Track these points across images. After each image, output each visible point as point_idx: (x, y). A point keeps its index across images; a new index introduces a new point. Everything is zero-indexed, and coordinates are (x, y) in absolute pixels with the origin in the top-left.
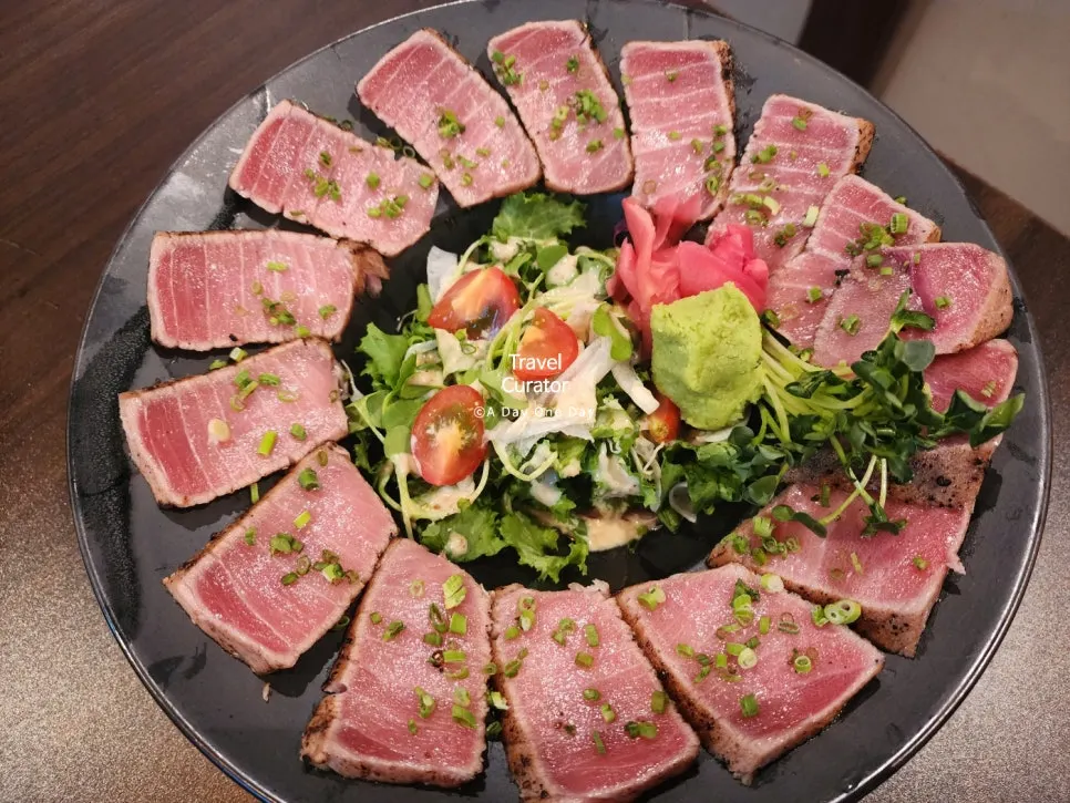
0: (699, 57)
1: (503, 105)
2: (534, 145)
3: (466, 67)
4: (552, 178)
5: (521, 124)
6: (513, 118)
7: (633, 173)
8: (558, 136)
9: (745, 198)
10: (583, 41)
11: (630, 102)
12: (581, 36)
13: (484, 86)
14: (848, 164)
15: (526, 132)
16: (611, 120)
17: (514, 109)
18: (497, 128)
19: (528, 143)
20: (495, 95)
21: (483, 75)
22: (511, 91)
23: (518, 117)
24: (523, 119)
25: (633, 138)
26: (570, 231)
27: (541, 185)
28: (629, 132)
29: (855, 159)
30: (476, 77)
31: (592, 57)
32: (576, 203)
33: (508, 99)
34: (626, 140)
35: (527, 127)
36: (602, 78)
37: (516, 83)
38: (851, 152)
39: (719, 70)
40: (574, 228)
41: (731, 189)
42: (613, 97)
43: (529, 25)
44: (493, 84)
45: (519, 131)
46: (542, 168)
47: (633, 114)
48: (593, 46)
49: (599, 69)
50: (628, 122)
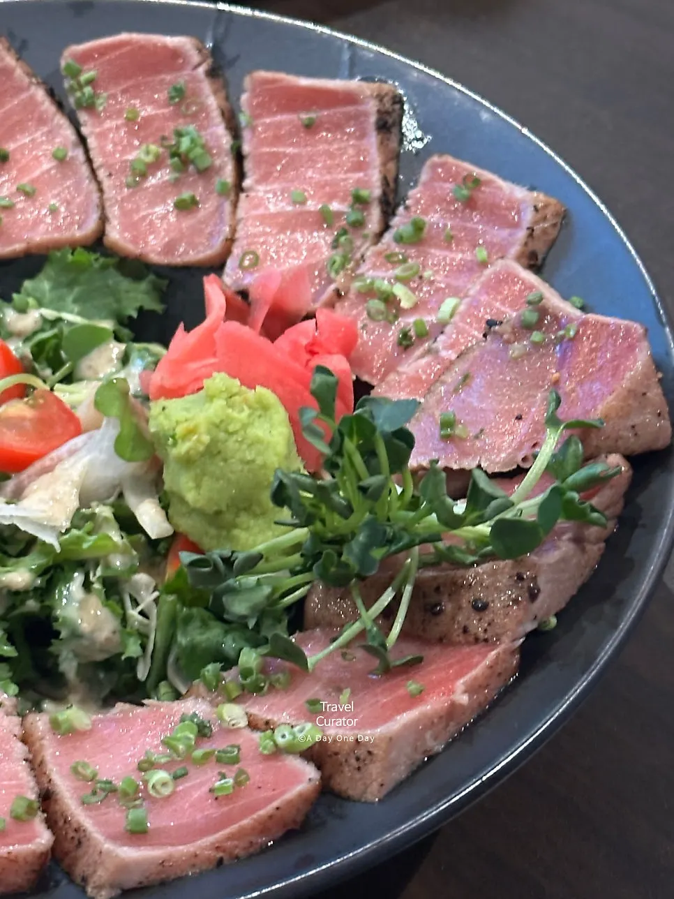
0: (349, 98)
1: (69, 133)
2: (101, 190)
3: (26, 80)
4: (115, 234)
5: (89, 161)
6: (80, 154)
7: (231, 241)
8: (137, 184)
9: (372, 283)
10: (199, 65)
11: (246, 148)
12: (196, 58)
13: (48, 106)
14: (515, 250)
15: (93, 172)
16: (219, 170)
17: (82, 140)
18: (53, 163)
19: (93, 187)
20: (61, 120)
21: (51, 93)
22: (83, 117)
23: (87, 151)
24: (92, 154)
25: (243, 196)
26: (135, 315)
27: (97, 243)
28: (239, 188)
29: (526, 244)
30: (40, 94)
31: (206, 87)
32: (152, 277)
33: (76, 125)
34: (232, 197)
35: (95, 165)
36: (216, 115)
37: (90, 107)
38: (522, 234)
39: (373, 119)
40: (141, 310)
41: (359, 272)
42: (226, 141)
43: (124, 36)
44: (60, 105)
45: (84, 170)
46: (104, 220)
47: (248, 165)
48: (213, 73)
49: (213, 103)
50: (240, 175)
